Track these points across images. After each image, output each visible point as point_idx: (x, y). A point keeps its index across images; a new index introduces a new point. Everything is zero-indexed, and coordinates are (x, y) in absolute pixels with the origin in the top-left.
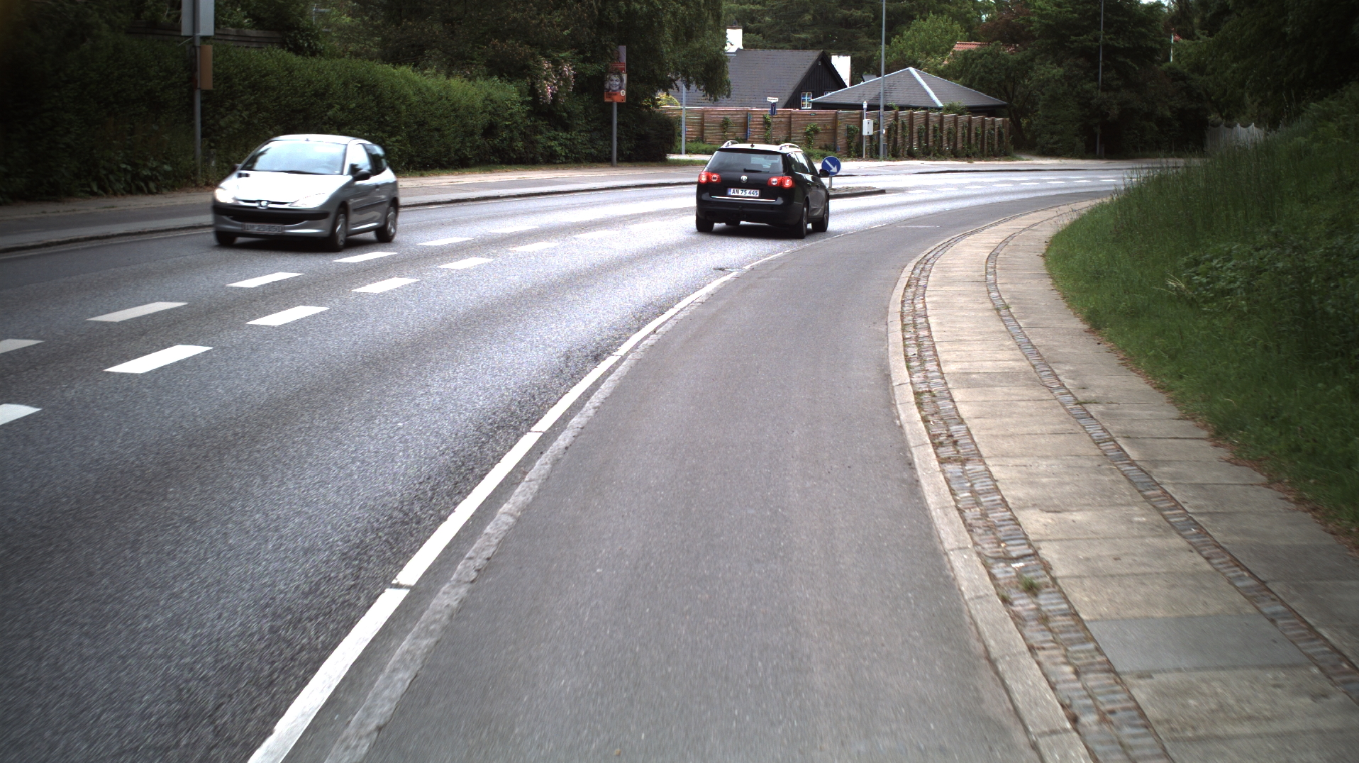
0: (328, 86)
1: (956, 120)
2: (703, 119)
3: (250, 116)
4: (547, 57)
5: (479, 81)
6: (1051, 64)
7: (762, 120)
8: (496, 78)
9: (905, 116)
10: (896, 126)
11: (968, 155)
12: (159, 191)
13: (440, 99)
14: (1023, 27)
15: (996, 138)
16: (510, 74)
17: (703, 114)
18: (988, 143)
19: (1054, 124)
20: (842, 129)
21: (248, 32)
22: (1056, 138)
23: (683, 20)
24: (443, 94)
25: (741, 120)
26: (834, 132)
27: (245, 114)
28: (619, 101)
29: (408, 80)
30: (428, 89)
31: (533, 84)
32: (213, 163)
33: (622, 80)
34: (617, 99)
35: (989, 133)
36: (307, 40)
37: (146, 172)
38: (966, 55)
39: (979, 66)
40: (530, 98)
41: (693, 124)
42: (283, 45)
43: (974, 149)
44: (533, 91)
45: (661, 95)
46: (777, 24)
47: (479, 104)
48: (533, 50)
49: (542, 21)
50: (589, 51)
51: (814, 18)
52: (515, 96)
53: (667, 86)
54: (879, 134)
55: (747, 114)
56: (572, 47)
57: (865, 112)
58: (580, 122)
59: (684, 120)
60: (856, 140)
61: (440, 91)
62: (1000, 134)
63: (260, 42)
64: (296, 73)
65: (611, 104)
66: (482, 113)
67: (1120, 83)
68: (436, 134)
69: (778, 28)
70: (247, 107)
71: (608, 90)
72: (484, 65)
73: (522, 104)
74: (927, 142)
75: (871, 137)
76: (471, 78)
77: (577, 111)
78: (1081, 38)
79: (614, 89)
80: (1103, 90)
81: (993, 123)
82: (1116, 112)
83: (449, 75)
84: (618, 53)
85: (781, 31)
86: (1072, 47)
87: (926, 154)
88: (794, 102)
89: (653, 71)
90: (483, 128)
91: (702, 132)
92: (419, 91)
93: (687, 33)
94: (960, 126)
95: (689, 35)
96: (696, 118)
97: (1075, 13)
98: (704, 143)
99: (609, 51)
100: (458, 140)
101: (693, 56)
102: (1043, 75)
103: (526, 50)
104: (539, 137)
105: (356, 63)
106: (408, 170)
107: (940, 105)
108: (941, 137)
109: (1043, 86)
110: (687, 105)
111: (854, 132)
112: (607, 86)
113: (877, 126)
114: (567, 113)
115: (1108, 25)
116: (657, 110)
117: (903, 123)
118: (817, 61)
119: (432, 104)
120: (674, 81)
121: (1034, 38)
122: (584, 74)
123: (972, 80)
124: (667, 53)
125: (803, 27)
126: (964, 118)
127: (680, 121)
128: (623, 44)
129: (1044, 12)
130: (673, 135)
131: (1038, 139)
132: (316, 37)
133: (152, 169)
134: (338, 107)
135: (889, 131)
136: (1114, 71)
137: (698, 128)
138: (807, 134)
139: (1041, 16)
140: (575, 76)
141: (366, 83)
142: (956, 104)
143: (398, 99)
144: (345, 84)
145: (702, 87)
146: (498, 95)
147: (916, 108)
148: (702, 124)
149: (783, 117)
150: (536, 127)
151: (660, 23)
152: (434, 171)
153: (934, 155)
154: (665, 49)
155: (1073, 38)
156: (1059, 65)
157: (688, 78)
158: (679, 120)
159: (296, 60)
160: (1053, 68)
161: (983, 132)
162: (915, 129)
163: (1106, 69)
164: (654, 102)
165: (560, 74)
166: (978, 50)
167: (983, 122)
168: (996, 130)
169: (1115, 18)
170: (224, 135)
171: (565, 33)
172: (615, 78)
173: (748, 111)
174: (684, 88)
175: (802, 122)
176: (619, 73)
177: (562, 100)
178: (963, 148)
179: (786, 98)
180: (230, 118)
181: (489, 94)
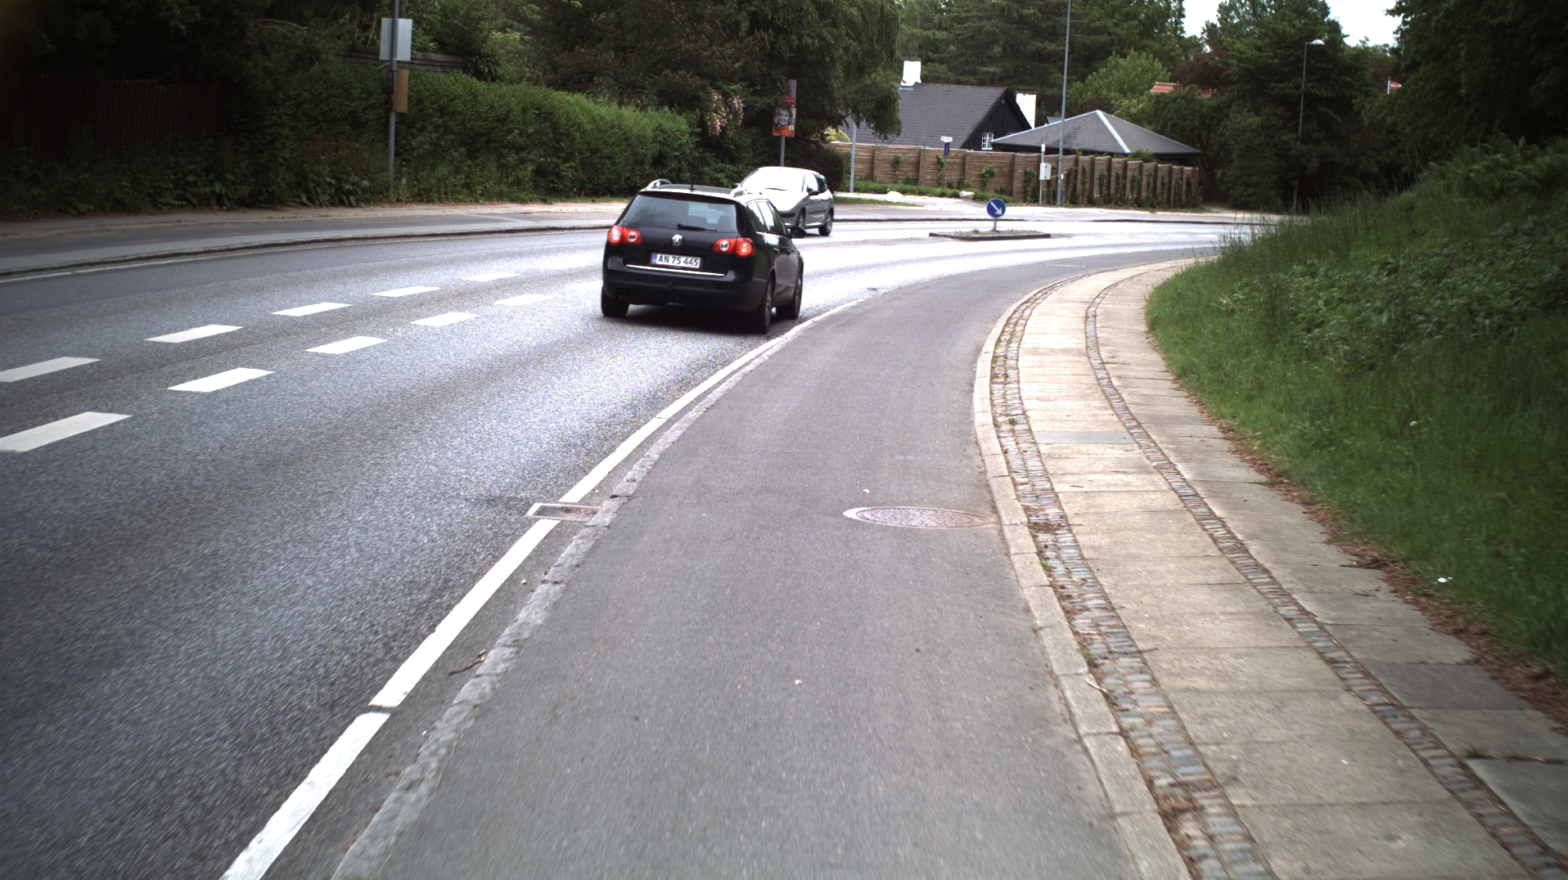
0: (509, 112)
1: (1141, 167)
2: (873, 156)
3: (437, 138)
4: (717, 89)
5: (651, 111)
6: (1249, 112)
7: (935, 160)
8: (666, 109)
9: (1086, 161)
10: (1076, 172)
11: (1152, 206)
12: (358, 206)
13: (613, 128)
14: (1222, 71)
15: (1184, 188)
16: (680, 105)
17: (873, 153)
18: (1175, 193)
19: (1249, 175)
20: (1019, 172)
21: (434, 56)
22: (1250, 190)
23: (855, 55)
24: (616, 123)
25: (913, 159)
26: (1011, 175)
27: (434, 136)
28: (788, 135)
29: (582, 108)
30: (602, 118)
31: (702, 116)
32: (404, 181)
33: (791, 115)
34: (785, 133)
35: (1177, 182)
36: (488, 66)
37: (348, 187)
38: (1159, 99)
39: (1172, 111)
40: (699, 130)
41: (862, 162)
42: (465, 70)
43: (1160, 199)
44: (702, 123)
45: (831, 131)
46: (963, 54)
47: (649, 133)
48: (704, 81)
49: (713, 53)
50: (760, 84)
51: (1004, 50)
52: (685, 127)
53: (836, 122)
54: (1057, 179)
55: (920, 153)
56: (742, 80)
57: (1043, 156)
58: (747, 155)
59: (853, 156)
60: (1033, 184)
61: (613, 121)
62: (1189, 184)
63: (446, 67)
64: (480, 98)
65: (779, 138)
66: (652, 143)
67: (1320, 135)
68: (608, 162)
69: (963, 59)
70: (436, 128)
71: (777, 125)
72: (655, 95)
73: (691, 135)
74: (1109, 189)
75: (1048, 182)
76: (643, 108)
77: (745, 144)
78: (1282, 85)
79: (783, 123)
80: (1302, 142)
81: (1182, 171)
82: (1315, 165)
83: (620, 104)
84: (788, 87)
85: (967, 63)
86: (1272, 93)
87: (1107, 202)
88: (974, 142)
89: (823, 106)
90: (653, 157)
91: (872, 170)
92: (593, 120)
93: (857, 69)
94: (1145, 173)
95: (861, 70)
96: (866, 155)
97: (1276, 58)
98: (873, 181)
99: (779, 85)
100: (628, 168)
101: (864, 93)
102: (1239, 123)
103: (698, 81)
104: (706, 169)
105: (534, 90)
106: (580, 195)
107: (1127, 151)
108: (1124, 185)
109: (1238, 136)
110: (857, 141)
111: (1032, 177)
112: (776, 120)
113: (1054, 171)
114: (736, 146)
115: (1311, 72)
116: (826, 146)
117: (1084, 169)
118: (1000, 99)
119: (605, 132)
120: (843, 117)
121: (1233, 83)
122: (753, 107)
123: (1164, 126)
124: (838, 88)
125: (992, 60)
126: (1149, 166)
127: (850, 158)
128: (793, 78)
129: (1243, 56)
130: (841, 172)
131: (1231, 191)
132: (497, 64)
133: (353, 184)
134: (517, 132)
135: (1068, 176)
136: (1315, 122)
137: (867, 165)
138: (982, 176)
139: (1240, 60)
140: (745, 109)
141: (543, 110)
142: (1144, 150)
143: (573, 126)
144: (524, 111)
145: (872, 125)
146: (668, 125)
147: (1101, 153)
148: (872, 161)
149: (956, 157)
150: (704, 158)
151: (832, 59)
152: (605, 198)
153: (1116, 203)
154: (836, 84)
155: (1273, 85)
156: (1257, 114)
157: (858, 115)
158: (848, 156)
159: (480, 85)
160: (1249, 117)
161: (1170, 181)
162: (1097, 175)
163: (1307, 119)
164: (823, 137)
165: (730, 107)
166: (1171, 93)
167: (1171, 171)
168: (1185, 180)
169: (1318, 65)
170: (415, 154)
171: (737, 65)
172: (784, 113)
173: (920, 150)
174: (855, 126)
175: (977, 164)
176: (788, 108)
177: (731, 133)
178: (1148, 197)
179: (964, 138)
180: (420, 139)
181: (660, 125)
